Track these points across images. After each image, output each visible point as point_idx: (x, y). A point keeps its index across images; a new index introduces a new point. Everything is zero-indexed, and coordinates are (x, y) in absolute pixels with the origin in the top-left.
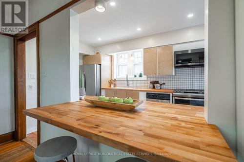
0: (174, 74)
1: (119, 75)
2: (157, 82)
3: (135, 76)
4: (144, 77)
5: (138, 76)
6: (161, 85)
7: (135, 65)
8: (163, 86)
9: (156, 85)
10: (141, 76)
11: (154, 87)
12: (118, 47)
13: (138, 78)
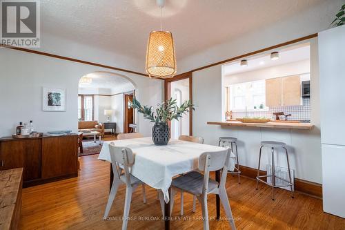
0: (302, 104)
1: (234, 107)
2: (282, 114)
3: (255, 108)
4: (266, 109)
5: (258, 108)
6: (286, 116)
7: (254, 96)
8: (288, 117)
9: (280, 116)
10: (261, 107)
11: (278, 119)
12: (235, 78)
13: (258, 109)
